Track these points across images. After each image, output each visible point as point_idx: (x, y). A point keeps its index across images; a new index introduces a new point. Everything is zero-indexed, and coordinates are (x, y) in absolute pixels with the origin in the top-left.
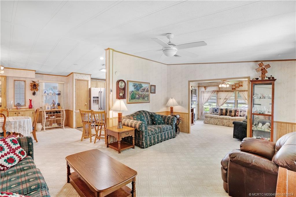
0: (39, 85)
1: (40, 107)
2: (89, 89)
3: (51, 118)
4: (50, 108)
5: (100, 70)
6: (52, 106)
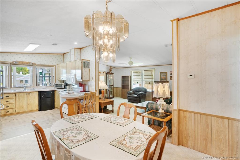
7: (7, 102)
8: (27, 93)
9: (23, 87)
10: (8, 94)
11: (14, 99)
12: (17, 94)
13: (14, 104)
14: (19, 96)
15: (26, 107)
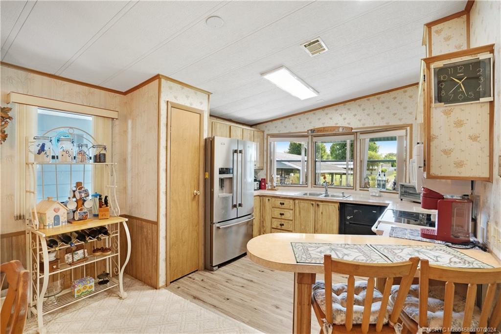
0: (10, 114)
1: (17, 213)
2: (206, 139)
3: (70, 260)
4: (63, 218)
5: (262, 74)
6: (72, 206)
7: (282, 214)
8: (314, 203)
10: (283, 200)
11: (292, 212)
12: (297, 202)
13: (291, 222)
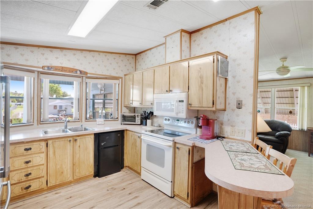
7: (27, 162)
8: (71, 139)
9: (62, 121)
10: (29, 144)
11: (43, 156)
12: (50, 142)
13: (42, 166)
14: (54, 147)
15: (69, 170)
